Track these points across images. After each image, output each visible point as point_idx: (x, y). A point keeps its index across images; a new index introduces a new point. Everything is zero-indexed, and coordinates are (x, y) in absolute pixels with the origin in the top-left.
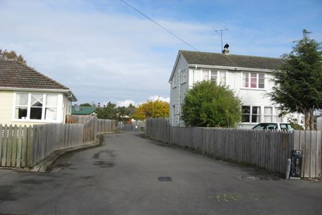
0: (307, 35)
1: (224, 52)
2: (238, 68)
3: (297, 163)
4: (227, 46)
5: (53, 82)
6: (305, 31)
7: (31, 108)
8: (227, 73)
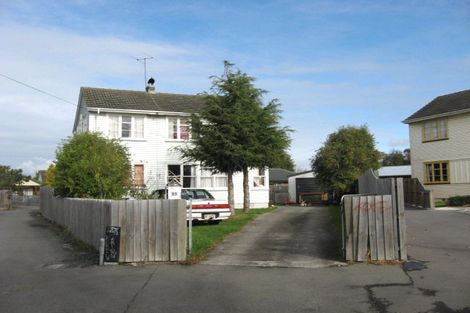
0: (230, 68)
1: (147, 89)
2: (161, 113)
3: (112, 243)
4: (152, 81)
6: (226, 63)
8: (146, 119)
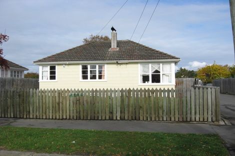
5: (165, 54)
7: (152, 75)
